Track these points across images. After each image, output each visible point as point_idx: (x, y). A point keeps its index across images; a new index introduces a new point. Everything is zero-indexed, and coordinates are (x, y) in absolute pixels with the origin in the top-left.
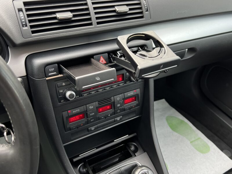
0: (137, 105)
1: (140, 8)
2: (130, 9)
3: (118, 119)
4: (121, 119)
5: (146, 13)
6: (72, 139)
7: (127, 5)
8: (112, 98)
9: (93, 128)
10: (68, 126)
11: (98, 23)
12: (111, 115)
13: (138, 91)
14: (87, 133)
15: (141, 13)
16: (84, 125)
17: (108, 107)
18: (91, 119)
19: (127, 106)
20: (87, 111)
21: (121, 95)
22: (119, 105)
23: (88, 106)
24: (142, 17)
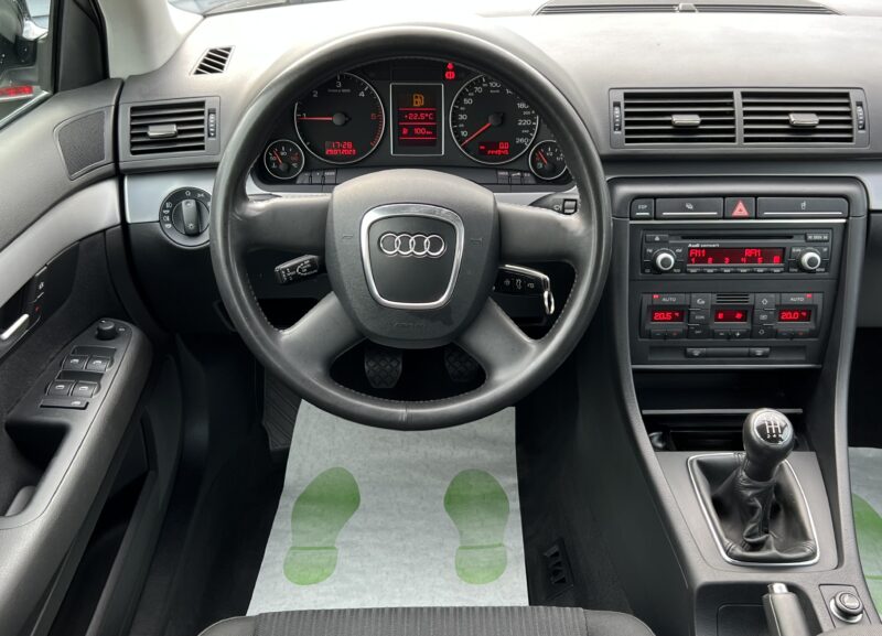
0: (811, 334)
1: (849, 122)
2: (821, 122)
3: (759, 352)
4: (764, 355)
5: (858, 133)
6: (650, 359)
7: (818, 113)
8: (751, 296)
9: (696, 352)
10: (647, 327)
11: (747, 140)
12: (743, 335)
13: (817, 299)
14: (683, 359)
15: (850, 131)
16: (679, 336)
17: (739, 316)
18: (697, 328)
19: (784, 327)
20: (690, 306)
21: (772, 295)
22: (764, 317)
23: (694, 296)
24: (850, 140)
